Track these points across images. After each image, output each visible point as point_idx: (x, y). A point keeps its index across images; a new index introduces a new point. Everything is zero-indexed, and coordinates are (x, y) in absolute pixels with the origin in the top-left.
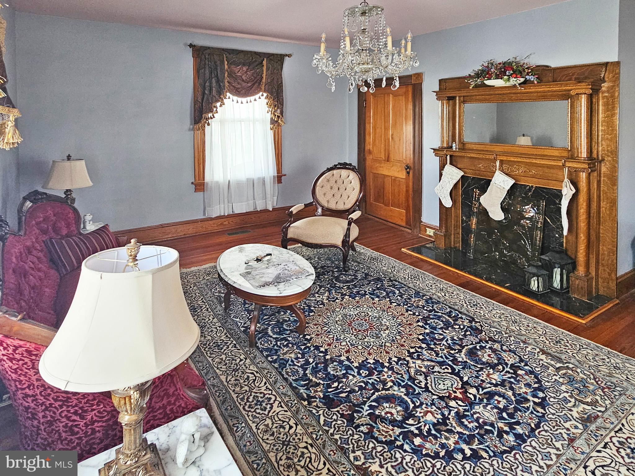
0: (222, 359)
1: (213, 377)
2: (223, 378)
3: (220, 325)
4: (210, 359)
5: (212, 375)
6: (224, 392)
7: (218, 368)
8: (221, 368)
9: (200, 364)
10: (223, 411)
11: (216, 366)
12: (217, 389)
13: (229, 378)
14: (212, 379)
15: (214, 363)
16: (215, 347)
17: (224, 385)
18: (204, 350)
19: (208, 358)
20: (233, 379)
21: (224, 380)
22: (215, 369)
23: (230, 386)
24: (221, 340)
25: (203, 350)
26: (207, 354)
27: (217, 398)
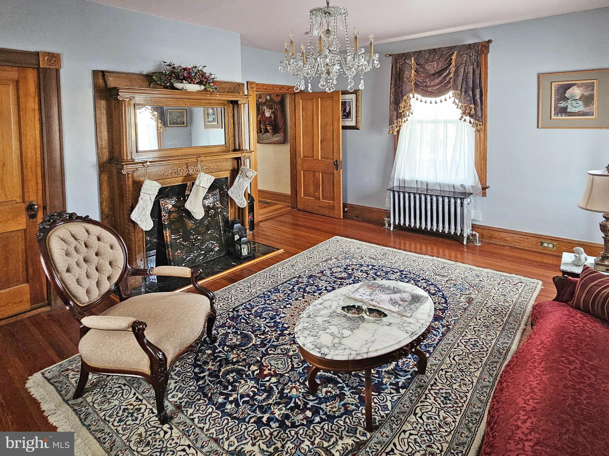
0: (460, 386)
1: (484, 381)
2: (478, 374)
3: (412, 416)
4: (469, 395)
5: (483, 382)
6: (488, 366)
7: (472, 383)
8: (469, 381)
9: (482, 398)
10: (502, 360)
11: (471, 386)
12: (491, 372)
13: (473, 370)
14: (486, 380)
15: (469, 389)
16: (450, 400)
17: (483, 369)
18: (463, 406)
19: (469, 398)
20: (471, 367)
21: (479, 372)
22: (474, 384)
23: (480, 366)
24: (436, 401)
25: (464, 408)
26: (465, 402)
27: (498, 368)
